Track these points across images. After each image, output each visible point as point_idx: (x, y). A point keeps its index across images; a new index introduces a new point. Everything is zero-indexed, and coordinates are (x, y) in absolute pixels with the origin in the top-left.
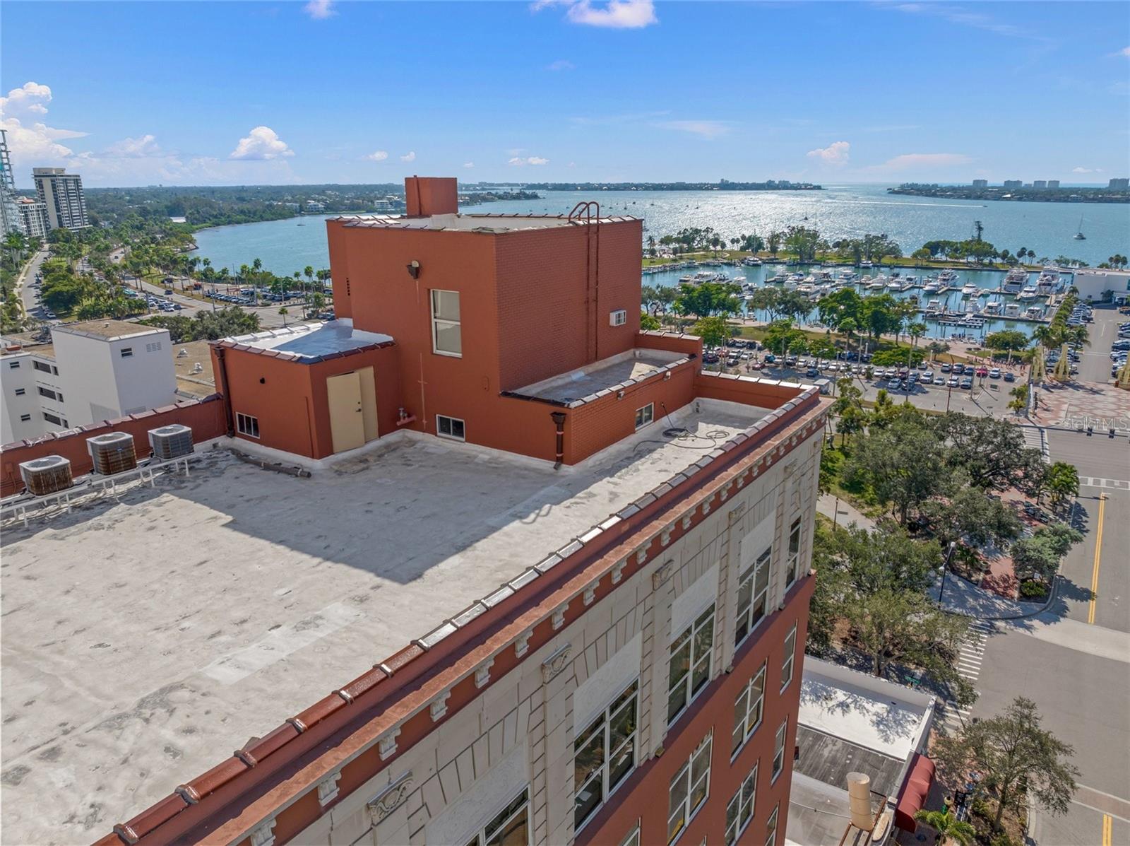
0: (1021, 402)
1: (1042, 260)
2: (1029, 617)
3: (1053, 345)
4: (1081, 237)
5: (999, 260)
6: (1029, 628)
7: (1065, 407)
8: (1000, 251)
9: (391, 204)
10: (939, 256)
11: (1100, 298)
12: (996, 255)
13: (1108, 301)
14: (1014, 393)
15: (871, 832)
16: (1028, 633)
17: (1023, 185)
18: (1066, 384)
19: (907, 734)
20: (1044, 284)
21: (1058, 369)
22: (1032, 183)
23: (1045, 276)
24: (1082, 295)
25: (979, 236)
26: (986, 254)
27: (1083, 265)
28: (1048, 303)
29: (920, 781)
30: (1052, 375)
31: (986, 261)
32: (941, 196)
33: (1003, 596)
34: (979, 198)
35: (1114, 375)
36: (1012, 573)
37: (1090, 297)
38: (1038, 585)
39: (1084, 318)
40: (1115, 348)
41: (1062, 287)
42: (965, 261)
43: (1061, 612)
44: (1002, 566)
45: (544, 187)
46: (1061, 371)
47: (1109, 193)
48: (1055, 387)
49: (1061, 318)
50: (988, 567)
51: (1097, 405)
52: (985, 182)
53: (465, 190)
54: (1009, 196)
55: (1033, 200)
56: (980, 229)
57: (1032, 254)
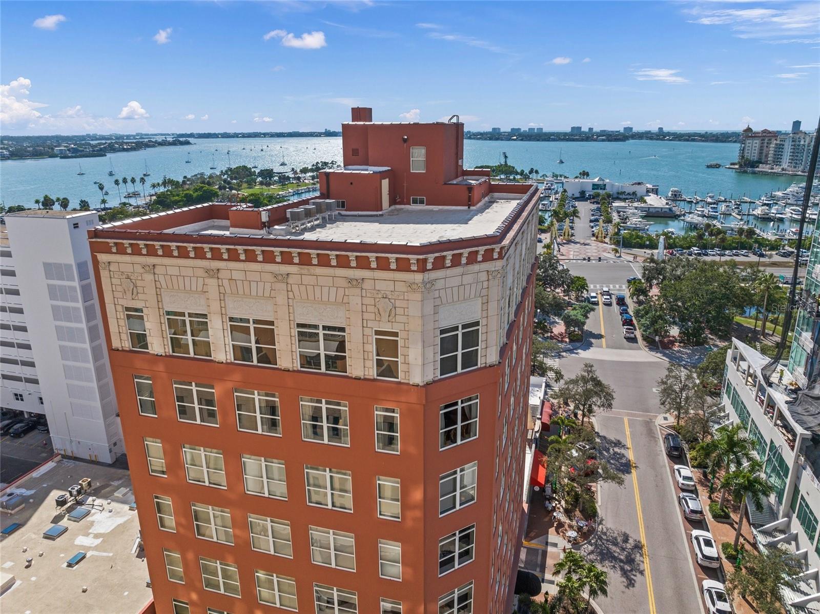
0: (550, 251)
1: (543, 176)
2: (576, 349)
3: (560, 220)
4: (562, 162)
5: (518, 177)
6: (577, 353)
7: (572, 253)
8: (519, 171)
11: (578, 195)
12: (517, 173)
13: (582, 197)
14: (544, 247)
15: (533, 430)
16: (577, 356)
17: (522, 131)
18: (569, 242)
19: (536, 396)
20: (547, 189)
21: (564, 233)
22: (528, 130)
23: (547, 184)
24: (569, 194)
25: (506, 162)
26: (511, 173)
27: (565, 177)
28: (551, 200)
29: (547, 410)
30: (562, 237)
31: (512, 177)
32: (474, 138)
33: (562, 342)
34: (497, 139)
35: (593, 235)
36: (563, 331)
37: (573, 195)
38: (577, 334)
39: (572, 206)
40: (591, 221)
41: (557, 191)
42: (499, 178)
43: (589, 346)
44: (559, 328)
46: (566, 234)
47: (572, 135)
48: (564, 244)
49: (561, 205)
50: (552, 329)
51: (588, 251)
52: (499, 129)
54: (515, 138)
55: (530, 140)
56: (506, 157)
57: (537, 172)
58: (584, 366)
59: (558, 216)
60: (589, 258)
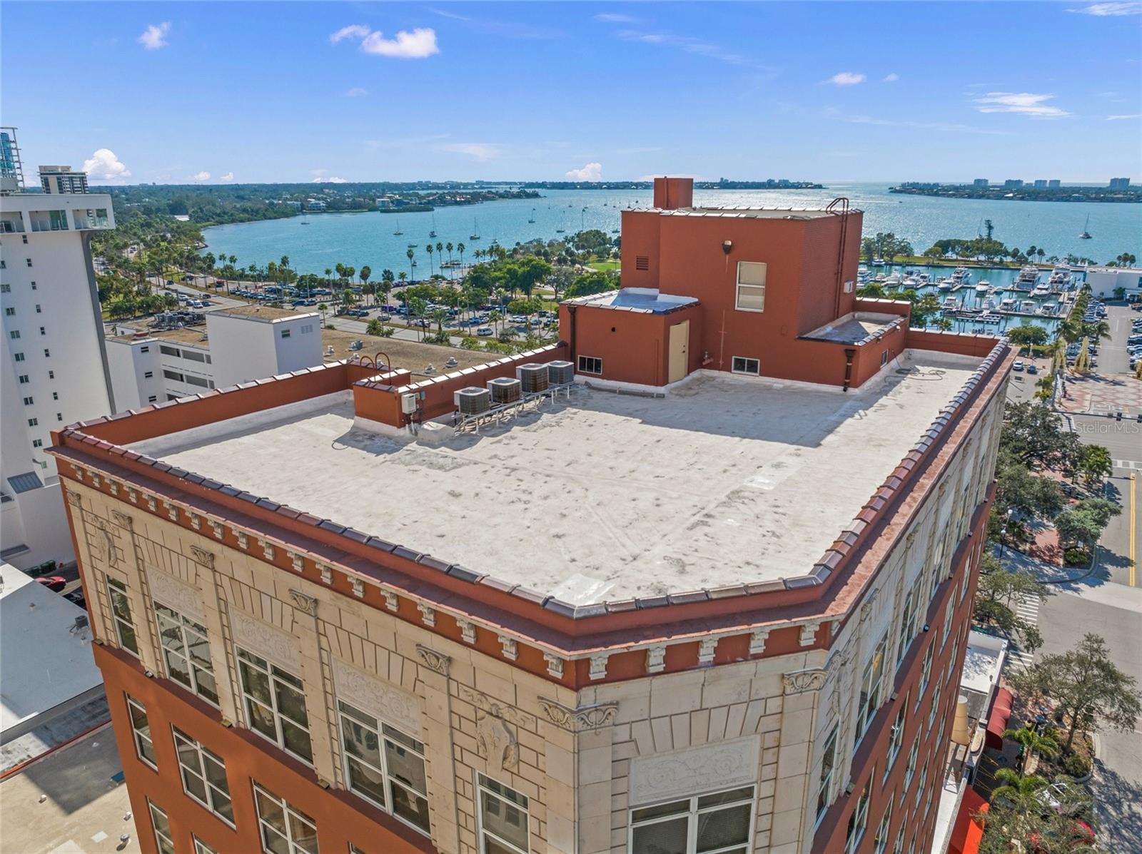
0: (1048, 393)
1: (1052, 259)
2: (1076, 581)
3: (1071, 339)
4: (1087, 236)
5: (1009, 259)
6: (1076, 590)
7: (1088, 397)
8: (1010, 250)
9: (392, 202)
10: (950, 255)
11: (1111, 295)
12: (1006, 254)
13: (1119, 298)
14: (1039, 384)
15: (968, 746)
16: (1076, 594)
17: (1024, 185)
18: (1086, 376)
19: (985, 672)
20: (1056, 282)
21: (1078, 362)
22: (1033, 182)
23: (1057, 274)
24: (1095, 292)
25: (989, 234)
26: (997, 253)
27: (1092, 263)
28: (1061, 300)
29: (1002, 707)
30: (1073, 368)
31: (997, 260)
32: (943, 195)
33: (1050, 563)
34: (981, 197)
35: (1133, 367)
36: (1055, 544)
37: (1102, 294)
38: (1081, 553)
39: (1098, 314)
40: (1131, 342)
41: (1074, 285)
42: (975, 259)
43: (1102, 577)
44: (1048, 537)
45: (543, 185)
46: (1082, 363)
47: (1111, 192)
48: (1076, 379)
49: (1077, 313)
50: (1034, 538)
51: (1119, 395)
52: (986, 181)
53: (464, 189)
54: (1011, 195)
55: (1035, 199)
56: (990, 228)
57: (1041, 253)
58: (1085, 638)
59: (1069, 333)
60: (1120, 415)
